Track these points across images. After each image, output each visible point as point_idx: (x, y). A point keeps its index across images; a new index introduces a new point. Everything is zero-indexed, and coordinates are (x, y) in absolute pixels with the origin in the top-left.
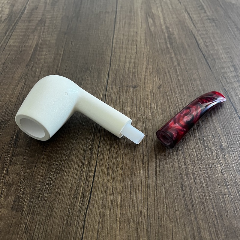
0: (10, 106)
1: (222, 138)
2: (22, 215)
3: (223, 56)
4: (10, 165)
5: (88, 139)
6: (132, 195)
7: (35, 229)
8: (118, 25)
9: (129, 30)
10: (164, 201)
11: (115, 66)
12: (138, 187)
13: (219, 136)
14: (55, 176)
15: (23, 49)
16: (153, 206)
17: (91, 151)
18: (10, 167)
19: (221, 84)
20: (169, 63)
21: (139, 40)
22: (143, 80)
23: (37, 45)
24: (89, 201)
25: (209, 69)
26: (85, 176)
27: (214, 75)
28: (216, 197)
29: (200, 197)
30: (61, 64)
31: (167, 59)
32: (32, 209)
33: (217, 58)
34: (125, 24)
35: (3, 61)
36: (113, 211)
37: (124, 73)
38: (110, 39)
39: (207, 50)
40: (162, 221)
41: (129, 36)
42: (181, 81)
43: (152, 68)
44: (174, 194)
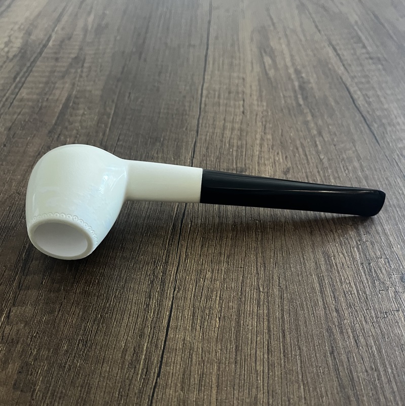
0: (17, 201)
2: (33, 400)
3: (399, 120)
4: (14, 305)
5: (156, 262)
6: (238, 366)
8: (211, 65)
9: (230, 76)
10: (298, 378)
11: (206, 135)
12: (249, 351)
13: (399, 259)
14: (95, 327)
15: (45, 104)
16: (279, 386)
17: (163, 282)
18: (14, 309)
20: (302, 132)
21: (248, 91)
22: (256, 159)
23: (68, 99)
24: (158, 376)
25: (375, 141)
26: (151, 328)
27: (384, 152)
28: (398, 373)
29: (367, 371)
30: (110, 129)
31: (299, 123)
32: (51, 388)
33: (389, 124)
34: (223, 64)
35: (9, 124)
36: (204, 395)
37: (221, 147)
38: (197, 90)
39: (369, 110)
41: (229, 85)
42: (325, 161)
43: (273, 138)
44: (317, 365)
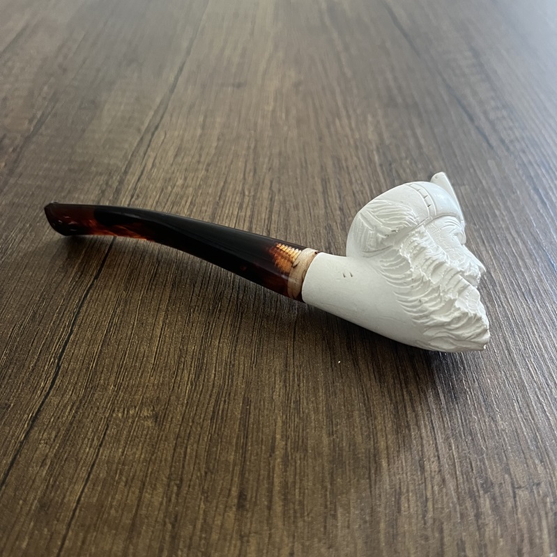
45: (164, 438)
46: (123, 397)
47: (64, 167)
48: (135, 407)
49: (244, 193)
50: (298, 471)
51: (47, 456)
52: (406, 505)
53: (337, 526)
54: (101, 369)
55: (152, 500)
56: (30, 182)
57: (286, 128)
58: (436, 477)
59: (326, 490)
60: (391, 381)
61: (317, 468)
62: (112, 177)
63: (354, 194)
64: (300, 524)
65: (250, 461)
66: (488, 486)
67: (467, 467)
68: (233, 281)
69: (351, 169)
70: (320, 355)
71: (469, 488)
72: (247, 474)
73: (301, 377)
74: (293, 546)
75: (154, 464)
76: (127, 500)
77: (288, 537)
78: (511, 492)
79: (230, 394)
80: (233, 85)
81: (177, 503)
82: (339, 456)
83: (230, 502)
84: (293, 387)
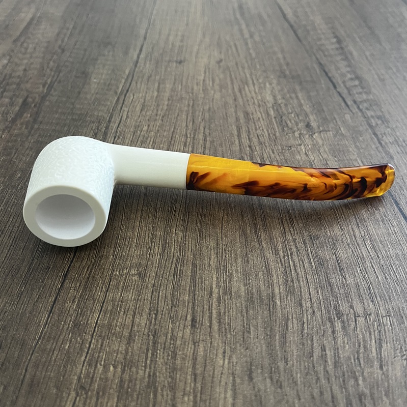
1: (311, 117)
7: (7, 222)
13: (306, 114)
19: (314, 58)
22: (194, 54)
40: (207, 210)
43: (210, 41)
45: (145, 287)
46: (119, 263)
47: (68, 117)
48: (127, 269)
49: (187, 135)
50: (227, 306)
51: (75, 297)
52: (291, 326)
53: (250, 338)
54: (104, 246)
55: (141, 322)
56: (47, 127)
57: (213, 92)
58: (309, 310)
59: (244, 317)
60: (282, 254)
61: (238, 305)
62: (101, 124)
63: (258, 137)
64: (229, 336)
65: (198, 300)
66: (339, 315)
67: (328, 305)
68: (183, 193)
69: (255, 119)
70: (238, 238)
71: (329, 317)
72: (196, 308)
73: (227, 252)
74: (225, 348)
75: (140, 301)
76: (125, 322)
77: (222, 343)
78: (354, 318)
79: (184, 261)
80: (176, 62)
81: (155, 324)
82: (251, 298)
83: (186, 323)
84: (222, 258)
